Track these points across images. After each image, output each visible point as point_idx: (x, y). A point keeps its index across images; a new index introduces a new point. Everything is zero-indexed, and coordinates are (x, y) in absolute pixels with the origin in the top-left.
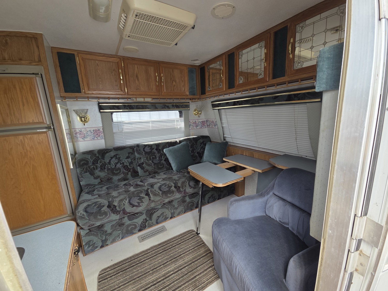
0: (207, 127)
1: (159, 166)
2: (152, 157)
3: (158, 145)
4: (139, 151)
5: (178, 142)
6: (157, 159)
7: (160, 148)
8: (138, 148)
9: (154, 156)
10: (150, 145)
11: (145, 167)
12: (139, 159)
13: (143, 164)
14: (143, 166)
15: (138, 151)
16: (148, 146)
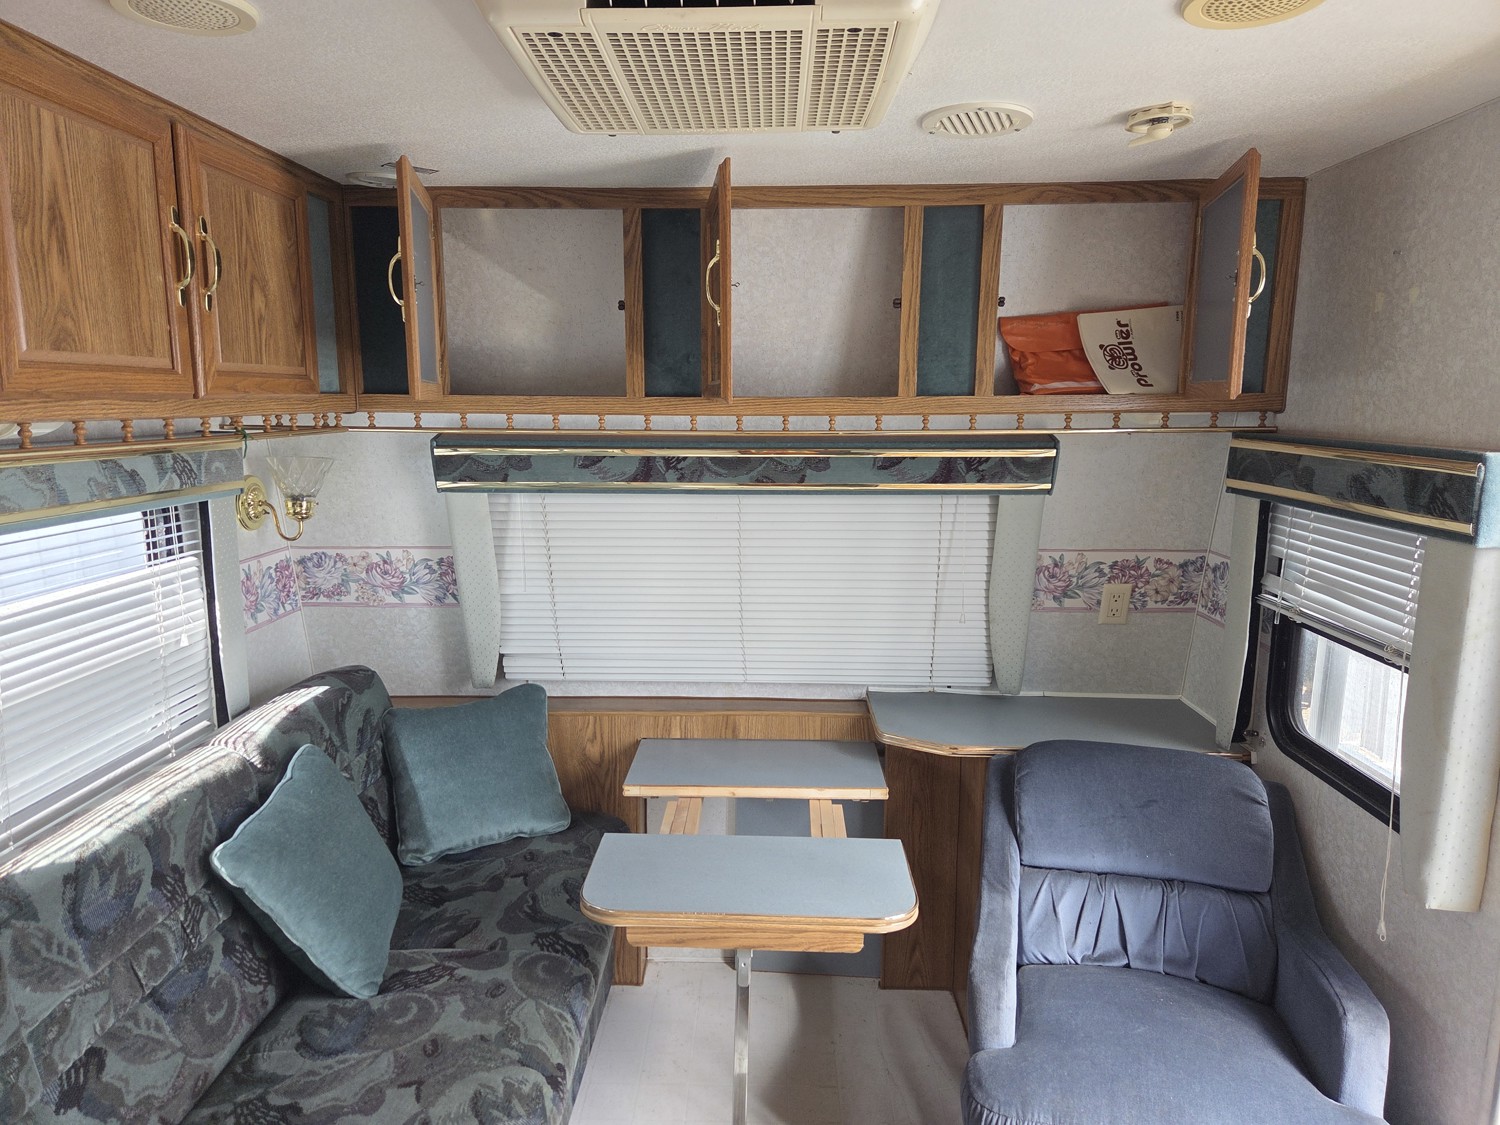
0: (300, 602)
1: (203, 1016)
2: (144, 961)
3: (153, 834)
4: (44, 953)
5: (256, 760)
6: (177, 959)
7: (177, 856)
8: (33, 924)
9: (154, 952)
10: (108, 859)
11: (126, 1081)
12: (60, 1033)
13: (101, 1067)
14: (106, 1077)
15: (38, 952)
16: (95, 876)
